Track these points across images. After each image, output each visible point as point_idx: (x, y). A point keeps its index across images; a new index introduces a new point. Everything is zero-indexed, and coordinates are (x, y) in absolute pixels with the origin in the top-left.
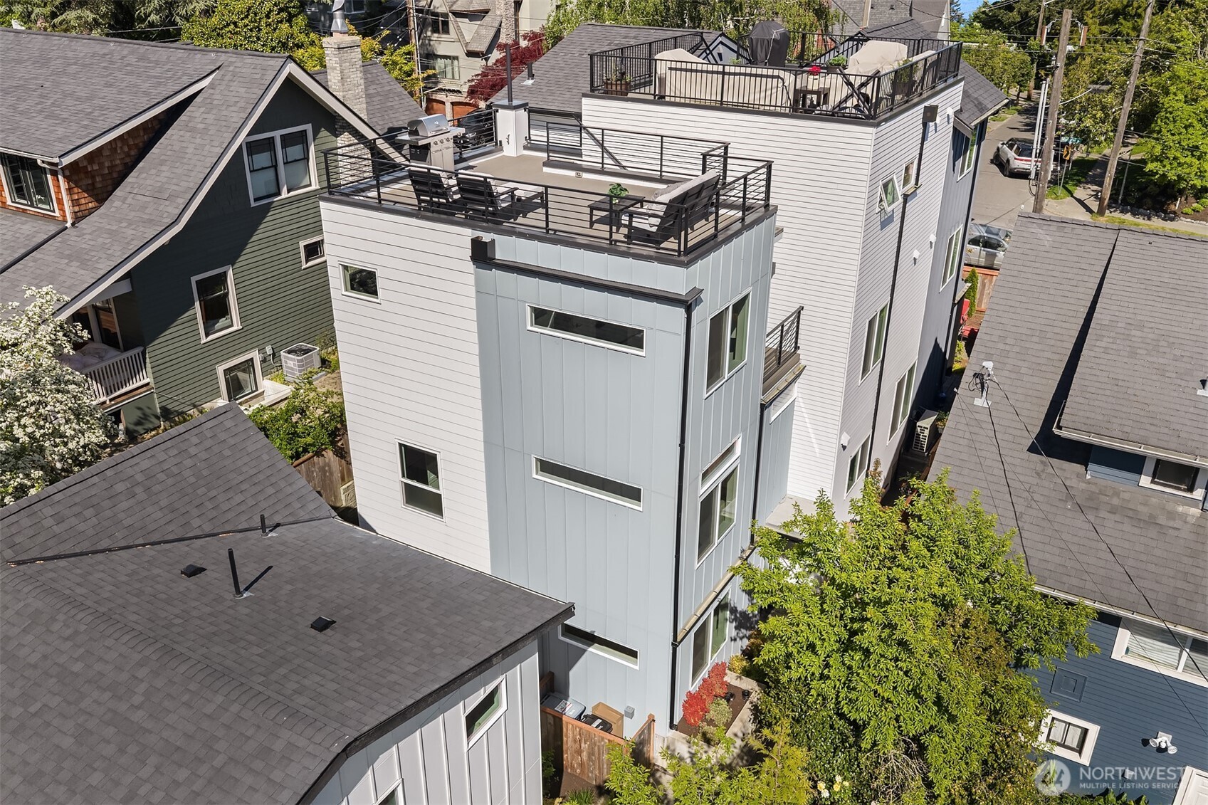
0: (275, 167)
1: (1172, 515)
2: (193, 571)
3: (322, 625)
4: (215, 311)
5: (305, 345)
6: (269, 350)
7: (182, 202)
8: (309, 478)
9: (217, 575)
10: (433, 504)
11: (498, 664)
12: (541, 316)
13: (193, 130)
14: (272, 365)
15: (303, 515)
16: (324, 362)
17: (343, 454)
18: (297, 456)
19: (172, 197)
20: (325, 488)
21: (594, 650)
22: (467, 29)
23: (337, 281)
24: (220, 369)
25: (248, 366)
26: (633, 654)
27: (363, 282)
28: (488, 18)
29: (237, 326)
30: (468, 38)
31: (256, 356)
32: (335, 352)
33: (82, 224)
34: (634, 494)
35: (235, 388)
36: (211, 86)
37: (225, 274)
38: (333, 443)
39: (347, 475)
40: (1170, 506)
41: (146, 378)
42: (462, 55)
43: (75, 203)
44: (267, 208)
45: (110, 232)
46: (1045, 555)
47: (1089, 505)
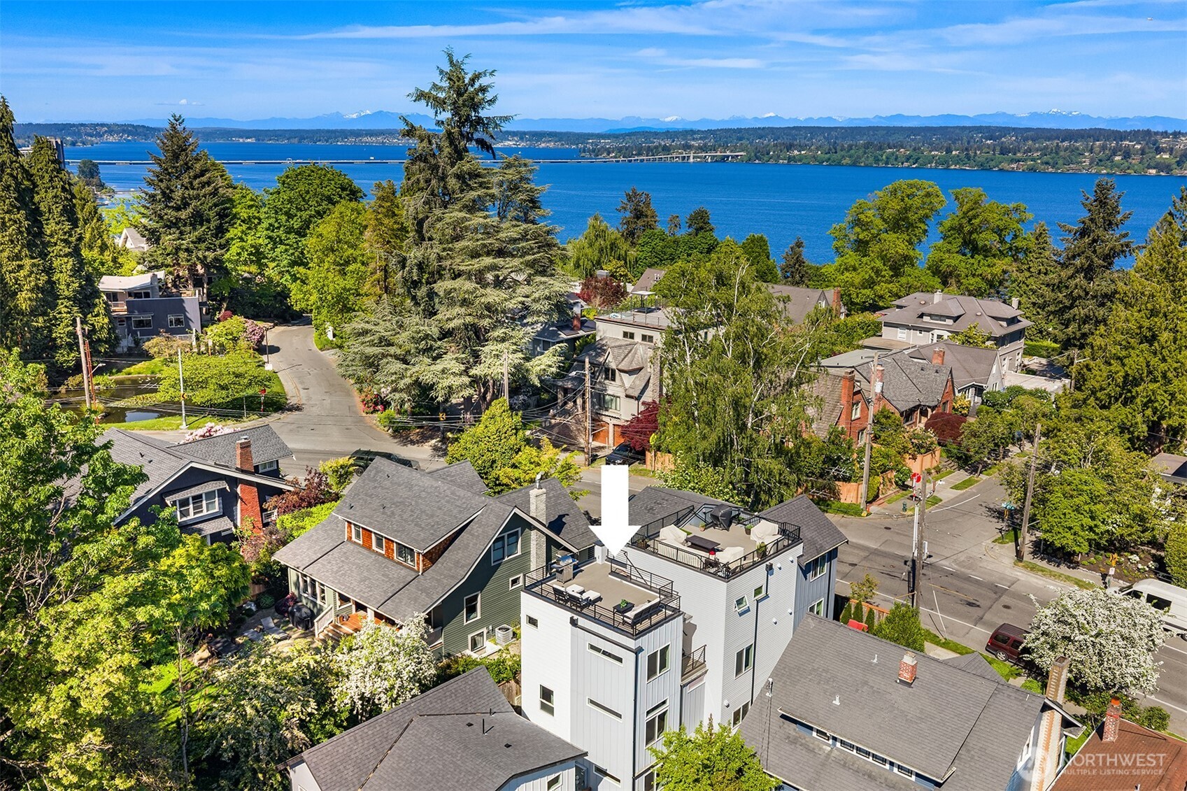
0: (503, 547)
1: (820, 749)
2: (470, 725)
3: (508, 746)
4: (471, 610)
5: (505, 626)
6: (491, 628)
7: (466, 569)
8: (503, 692)
9: (477, 727)
10: (550, 710)
11: (558, 766)
12: (592, 647)
13: (472, 535)
14: (491, 634)
15: (503, 710)
16: (514, 634)
17: (518, 682)
18: (499, 682)
19: (463, 566)
20: (510, 697)
21: (606, 779)
22: (628, 380)
23: (524, 620)
24: (470, 637)
25: (481, 635)
26: (619, 781)
27: (533, 622)
28: (642, 373)
29: (479, 617)
30: (627, 386)
31: (485, 630)
32: (519, 628)
33: (425, 574)
34: (619, 716)
35: (474, 644)
36: (481, 514)
37: (477, 596)
38: (514, 678)
39: (519, 692)
40: (821, 745)
41: (441, 640)
42: (622, 395)
43: (424, 565)
44: (500, 565)
45: (437, 580)
46: (773, 759)
47: (794, 741)
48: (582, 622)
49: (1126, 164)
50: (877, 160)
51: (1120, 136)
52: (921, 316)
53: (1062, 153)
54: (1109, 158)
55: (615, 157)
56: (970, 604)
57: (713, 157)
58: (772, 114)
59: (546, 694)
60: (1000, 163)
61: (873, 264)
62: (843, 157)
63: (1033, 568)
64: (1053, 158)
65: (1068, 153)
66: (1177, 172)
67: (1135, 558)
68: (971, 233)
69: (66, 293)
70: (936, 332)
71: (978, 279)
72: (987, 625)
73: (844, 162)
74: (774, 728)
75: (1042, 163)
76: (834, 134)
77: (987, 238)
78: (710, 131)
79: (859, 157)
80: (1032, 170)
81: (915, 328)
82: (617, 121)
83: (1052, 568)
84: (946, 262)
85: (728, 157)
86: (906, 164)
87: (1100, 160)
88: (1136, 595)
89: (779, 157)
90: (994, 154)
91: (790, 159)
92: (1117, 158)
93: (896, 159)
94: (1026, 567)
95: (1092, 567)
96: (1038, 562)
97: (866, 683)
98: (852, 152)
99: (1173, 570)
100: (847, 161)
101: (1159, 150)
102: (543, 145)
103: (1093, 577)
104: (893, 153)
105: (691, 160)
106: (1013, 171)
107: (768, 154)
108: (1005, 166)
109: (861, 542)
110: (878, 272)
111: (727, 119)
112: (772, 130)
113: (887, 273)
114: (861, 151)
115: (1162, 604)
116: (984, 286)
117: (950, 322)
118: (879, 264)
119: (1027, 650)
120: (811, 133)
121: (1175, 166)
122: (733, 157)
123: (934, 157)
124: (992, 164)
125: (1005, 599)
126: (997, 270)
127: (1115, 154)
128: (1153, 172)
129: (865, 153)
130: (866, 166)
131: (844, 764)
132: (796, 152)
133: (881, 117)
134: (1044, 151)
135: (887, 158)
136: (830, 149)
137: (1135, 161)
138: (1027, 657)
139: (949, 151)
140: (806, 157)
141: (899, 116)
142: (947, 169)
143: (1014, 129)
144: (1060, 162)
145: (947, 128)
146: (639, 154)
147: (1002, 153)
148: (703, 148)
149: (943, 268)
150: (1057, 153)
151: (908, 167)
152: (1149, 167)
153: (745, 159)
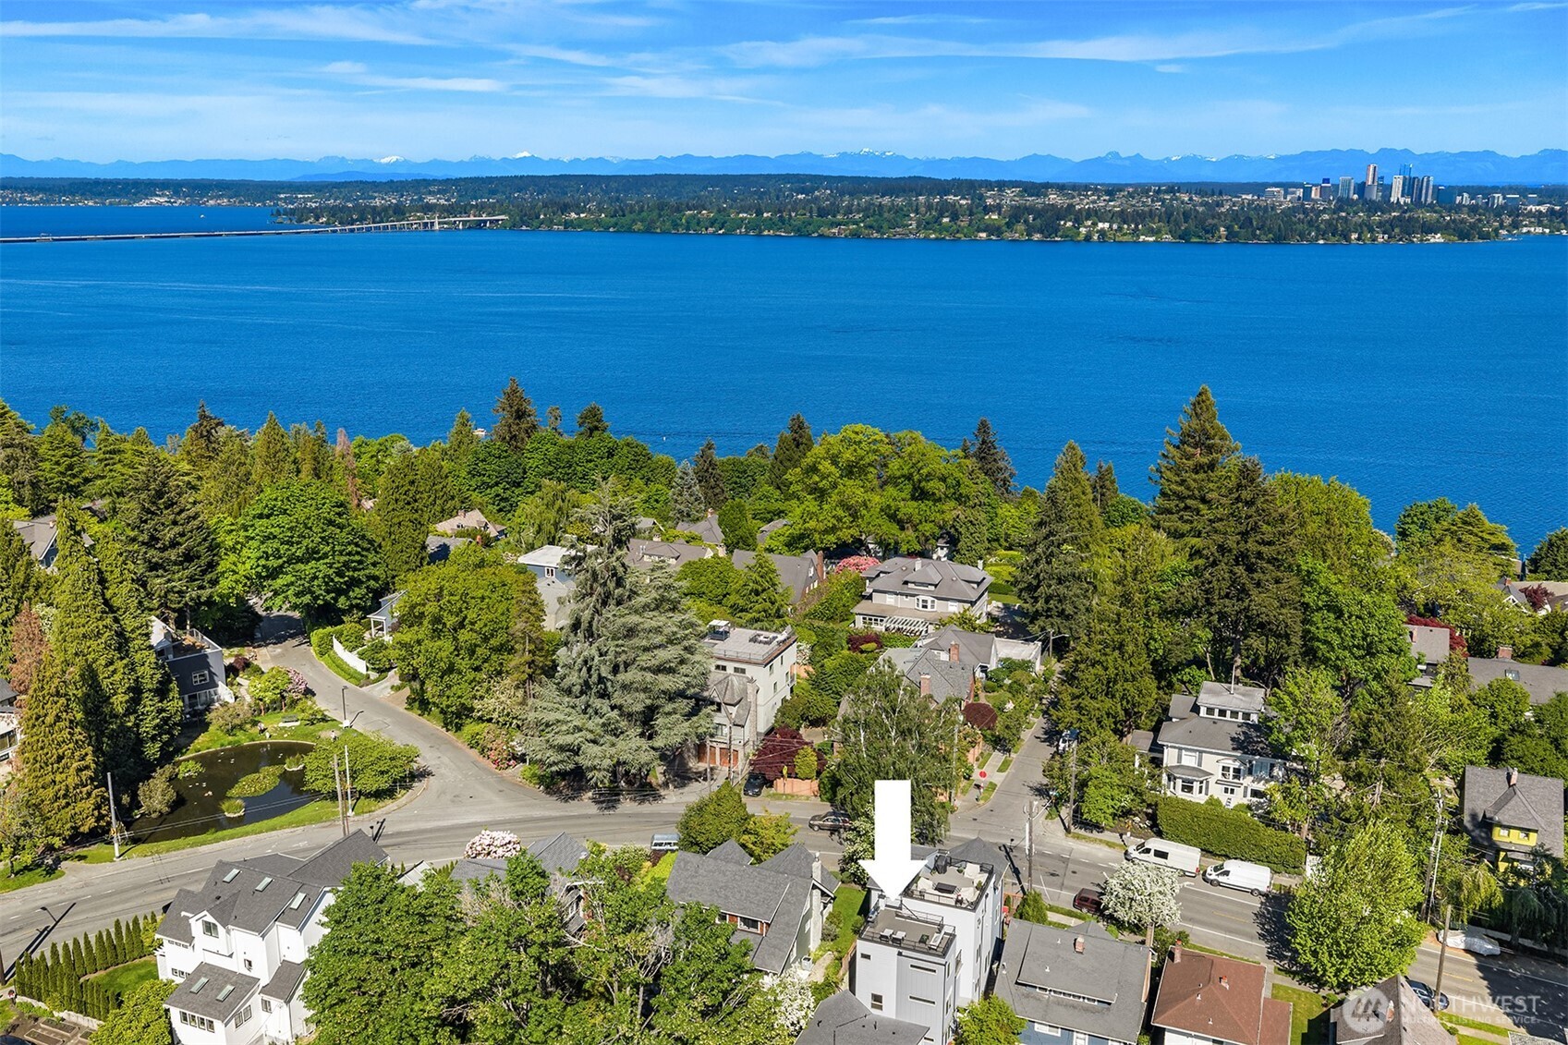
7: (796, 928)
10: (879, 1007)
12: (913, 966)
13: (789, 903)
19: (793, 926)
33: (768, 935)
34: (933, 1003)
40: (1042, 995)
43: (766, 929)
45: (779, 938)
46: (1019, 1008)
47: (1027, 996)
48: (905, 952)
49: (955, 227)
50: (676, 226)
51: (942, 187)
52: (906, 583)
53: (886, 215)
54: (937, 220)
55: (328, 224)
56: (1052, 875)
57: (465, 222)
58: (526, 154)
59: (877, 998)
60: (819, 227)
61: (834, 513)
62: (634, 222)
63: (1078, 837)
64: (876, 221)
65: (892, 215)
66: (1008, 235)
67: (1137, 819)
68: (920, 481)
69: (150, 686)
70: (921, 598)
71: (932, 525)
72: (1070, 889)
73: (635, 227)
74: (1013, 991)
75: (866, 227)
76: (614, 185)
77: (934, 486)
78: (448, 181)
79: (653, 222)
80: (856, 235)
81: (902, 594)
82: (312, 163)
83: (1088, 834)
84: (903, 510)
85: (485, 222)
86: (711, 230)
87: (928, 223)
88: (1148, 851)
89: (552, 221)
90: (811, 217)
91: (567, 224)
92: (946, 220)
93: (698, 224)
94: (1074, 837)
95: (1113, 830)
96: (1078, 831)
97: (1059, 956)
98: (644, 214)
99: (1164, 828)
100: (639, 226)
101: (987, 210)
102: (211, 202)
103: (1114, 837)
104: (693, 216)
105: (437, 227)
106: (834, 237)
107: (538, 217)
108: (824, 230)
109: (959, 835)
110: (839, 520)
111: (466, 159)
112: (533, 180)
113: (847, 520)
114: (655, 214)
115: (1163, 855)
116: (937, 530)
117: (932, 588)
118: (840, 512)
119: (1106, 908)
120: (585, 185)
121: (1004, 228)
122: (491, 222)
123: (743, 220)
124: (811, 228)
125: (1072, 867)
126: (949, 516)
127: (942, 216)
128: (983, 235)
129: (660, 216)
130: (663, 232)
131: (1059, 1003)
132: (573, 215)
133: (665, 158)
134: (866, 210)
135: (688, 222)
136: (616, 211)
137: (964, 222)
138: (1107, 912)
139: (759, 213)
140: (586, 220)
141: (687, 158)
142: (760, 235)
143: (826, 178)
144: (885, 225)
145: (748, 176)
146: (361, 220)
147: (819, 216)
148: (449, 210)
149: (900, 515)
150: (881, 215)
151: (713, 233)
152: (979, 230)
153: (509, 224)
